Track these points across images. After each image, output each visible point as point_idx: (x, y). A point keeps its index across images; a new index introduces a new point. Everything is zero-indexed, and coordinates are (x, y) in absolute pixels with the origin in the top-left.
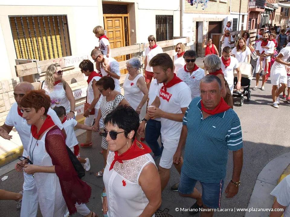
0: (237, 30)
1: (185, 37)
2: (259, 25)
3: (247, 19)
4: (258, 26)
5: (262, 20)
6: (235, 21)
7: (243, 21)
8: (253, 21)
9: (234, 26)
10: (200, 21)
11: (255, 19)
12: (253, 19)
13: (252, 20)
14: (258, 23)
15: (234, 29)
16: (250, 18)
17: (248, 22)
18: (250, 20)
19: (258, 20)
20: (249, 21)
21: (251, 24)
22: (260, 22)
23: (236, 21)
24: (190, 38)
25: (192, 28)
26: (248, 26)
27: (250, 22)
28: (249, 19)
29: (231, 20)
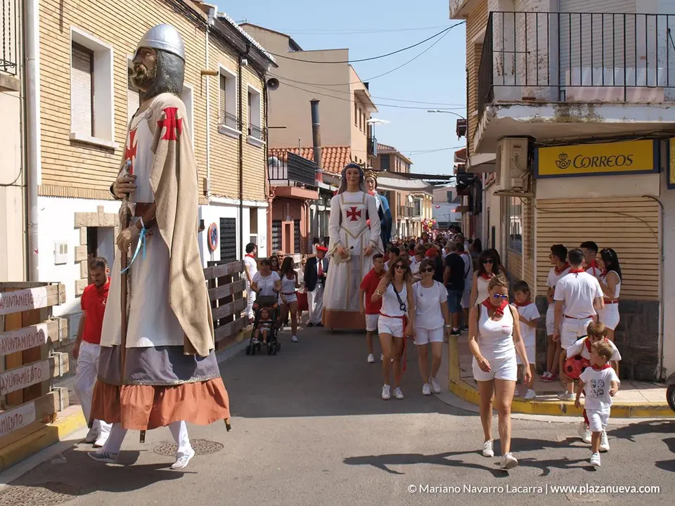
0: (238, 258)
1: (45, 284)
2: (306, 238)
3: (268, 221)
4: (302, 242)
5: (314, 224)
6: (228, 226)
7: (254, 228)
8: (288, 226)
9: (226, 245)
10: (103, 224)
11: (293, 222)
12: (287, 222)
13: (284, 223)
14: (303, 234)
15: (227, 255)
16: (275, 219)
17: (272, 229)
18: (276, 223)
19: (302, 223)
20: (273, 227)
21: (280, 237)
22: (309, 231)
23: (229, 228)
24: (64, 286)
25: (71, 251)
26: (274, 243)
27: (276, 229)
28: (273, 222)
29: (214, 225)
